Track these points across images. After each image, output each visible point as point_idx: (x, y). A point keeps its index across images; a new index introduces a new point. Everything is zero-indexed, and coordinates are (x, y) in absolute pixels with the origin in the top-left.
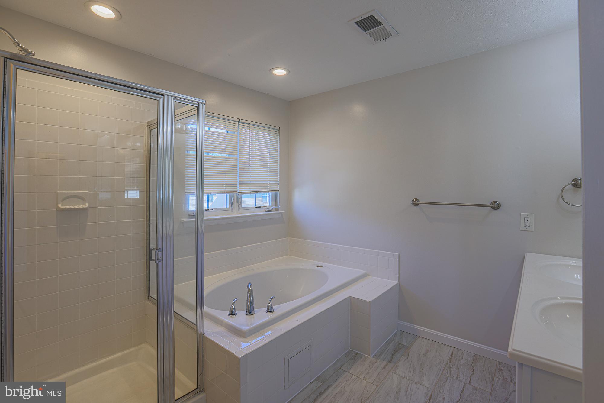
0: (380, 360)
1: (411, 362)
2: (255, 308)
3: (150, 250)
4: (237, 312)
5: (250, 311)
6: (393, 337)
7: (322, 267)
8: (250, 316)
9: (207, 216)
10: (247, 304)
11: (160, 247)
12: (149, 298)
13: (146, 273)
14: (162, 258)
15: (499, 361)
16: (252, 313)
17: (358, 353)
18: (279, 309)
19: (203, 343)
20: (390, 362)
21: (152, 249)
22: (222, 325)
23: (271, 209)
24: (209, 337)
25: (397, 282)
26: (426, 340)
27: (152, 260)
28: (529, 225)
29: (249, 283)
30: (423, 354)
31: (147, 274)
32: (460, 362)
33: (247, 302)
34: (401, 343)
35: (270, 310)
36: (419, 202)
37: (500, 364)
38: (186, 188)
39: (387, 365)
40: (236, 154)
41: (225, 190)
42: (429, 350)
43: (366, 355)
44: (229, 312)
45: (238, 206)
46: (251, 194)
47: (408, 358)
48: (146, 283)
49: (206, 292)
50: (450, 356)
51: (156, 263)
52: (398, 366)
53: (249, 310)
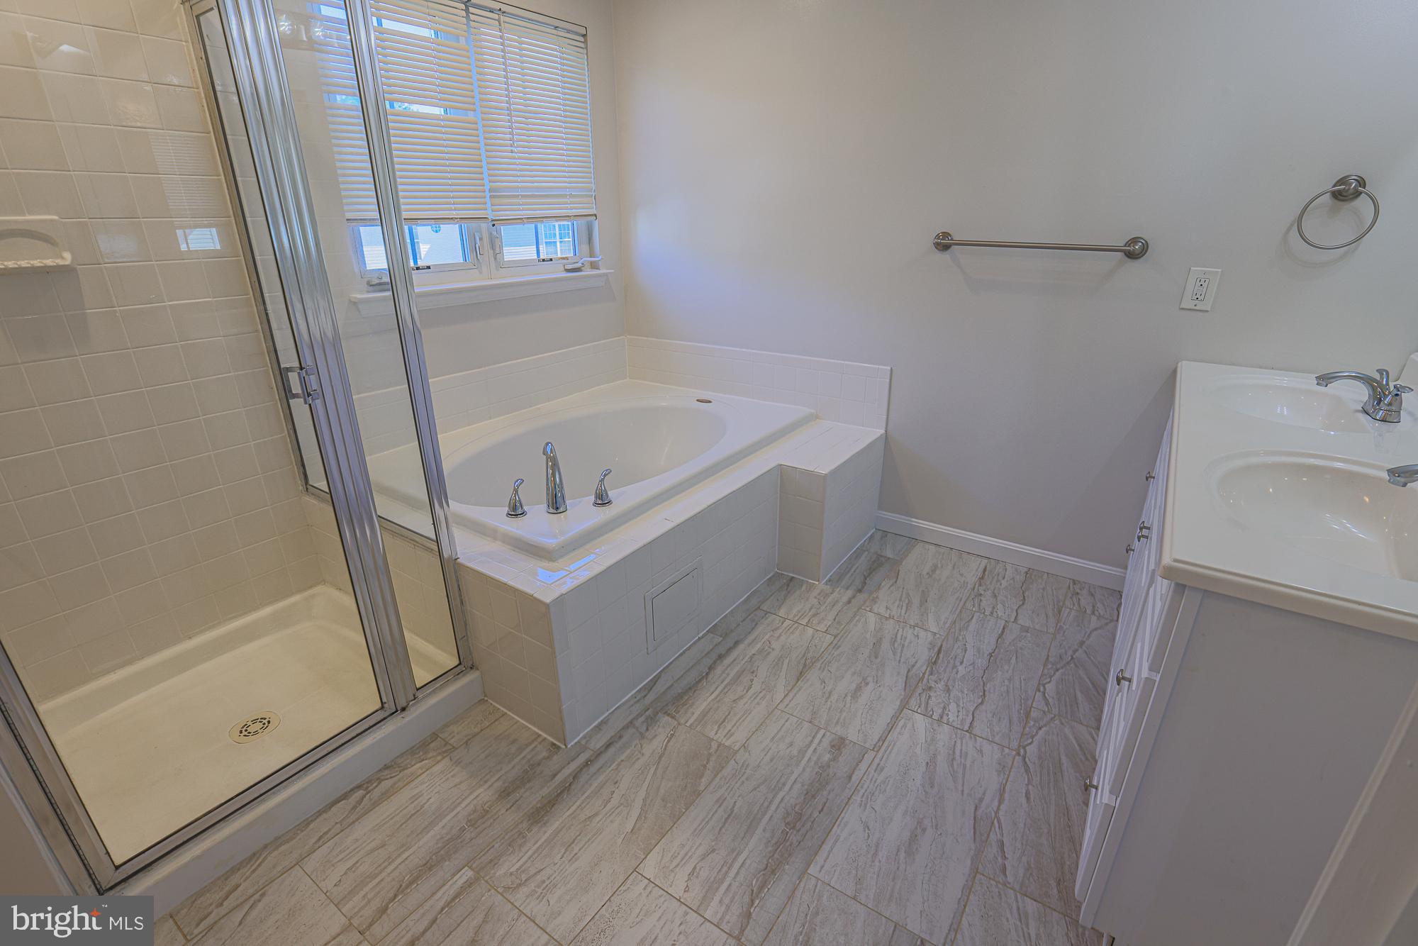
0: (838, 589)
1: (903, 588)
2: (567, 497)
3: (282, 373)
4: (525, 508)
5: (556, 503)
6: (866, 543)
7: (710, 402)
8: (559, 515)
9: (421, 284)
10: (548, 489)
11: (308, 361)
12: (307, 489)
13: (286, 432)
14: (319, 391)
15: (1075, 579)
16: (561, 510)
17: (793, 577)
18: (624, 499)
19: (457, 577)
20: (860, 591)
21: (289, 369)
22: (495, 538)
23: (579, 265)
24: (471, 565)
25: (882, 431)
26: (933, 547)
27: (294, 398)
28: (1202, 297)
29: (547, 444)
30: (928, 573)
31: (289, 434)
32: (999, 584)
33: (547, 484)
34: (883, 554)
35: (602, 500)
36: (952, 240)
37: (1074, 584)
38: (346, 208)
39: (854, 597)
40: (472, 107)
41: (454, 214)
42: (939, 565)
43: (811, 580)
44: (507, 509)
45: (495, 259)
46: (525, 225)
47: (898, 582)
48: (293, 457)
49: (447, 467)
50: (980, 574)
51: (306, 403)
52: (877, 597)
53: (553, 503)
